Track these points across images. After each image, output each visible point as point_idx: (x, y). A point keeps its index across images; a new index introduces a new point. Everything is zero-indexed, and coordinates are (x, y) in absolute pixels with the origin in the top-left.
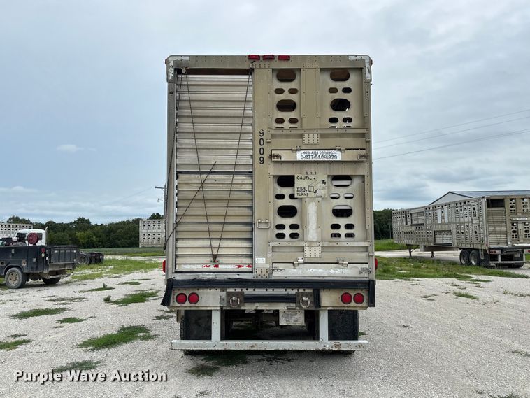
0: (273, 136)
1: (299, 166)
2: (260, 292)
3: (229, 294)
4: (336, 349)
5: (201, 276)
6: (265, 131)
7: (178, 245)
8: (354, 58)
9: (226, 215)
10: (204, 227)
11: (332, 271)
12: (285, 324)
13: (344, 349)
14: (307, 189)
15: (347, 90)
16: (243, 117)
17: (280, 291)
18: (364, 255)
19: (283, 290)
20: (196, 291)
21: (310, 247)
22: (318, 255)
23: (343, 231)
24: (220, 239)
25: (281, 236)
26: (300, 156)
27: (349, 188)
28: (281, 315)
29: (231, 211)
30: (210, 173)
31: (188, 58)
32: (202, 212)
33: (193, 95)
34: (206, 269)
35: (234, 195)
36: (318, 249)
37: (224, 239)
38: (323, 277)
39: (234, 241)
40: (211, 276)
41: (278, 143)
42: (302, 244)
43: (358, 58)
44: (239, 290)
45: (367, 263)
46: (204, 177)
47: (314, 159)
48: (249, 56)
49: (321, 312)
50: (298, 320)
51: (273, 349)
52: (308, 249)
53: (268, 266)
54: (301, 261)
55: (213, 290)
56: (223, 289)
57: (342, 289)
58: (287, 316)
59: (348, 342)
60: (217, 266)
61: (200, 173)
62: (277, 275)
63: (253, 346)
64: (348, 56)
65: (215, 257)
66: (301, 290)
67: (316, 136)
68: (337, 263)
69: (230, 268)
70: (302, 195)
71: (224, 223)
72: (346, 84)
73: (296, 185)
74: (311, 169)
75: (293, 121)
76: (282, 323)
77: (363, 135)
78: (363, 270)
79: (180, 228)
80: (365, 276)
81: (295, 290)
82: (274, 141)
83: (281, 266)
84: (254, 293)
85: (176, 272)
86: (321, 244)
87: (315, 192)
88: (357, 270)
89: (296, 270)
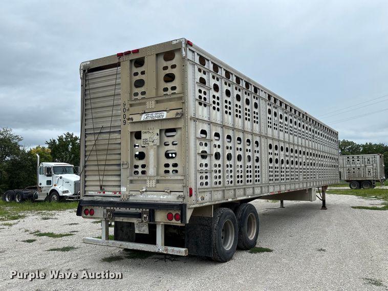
0: (131, 105)
1: (144, 124)
2: (123, 210)
3: (108, 211)
4: (166, 253)
5: (95, 198)
6: (126, 103)
7: (86, 179)
8: (175, 42)
9: (106, 160)
10: (96, 168)
11: (162, 197)
12: (138, 232)
13: (171, 253)
14: (148, 140)
15: (174, 67)
16: (114, 95)
17: (133, 210)
18: (181, 185)
19: (135, 209)
20: (93, 208)
21: (150, 180)
22: (154, 186)
23: (171, 169)
24: (104, 175)
25: (136, 172)
26: (143, 117)
27: (175, 137)
28: (135, 226)
29: (109, 157)
30: (100, 133)
31: (89, 63)
32: (95, 158)
33: (92, 85)
34: (99, 194)
35: (111, 147)
36: (154, 182)
37: (106, 175)
38: (157, 201)
39: (113, 177)
40: (99, 199)
41: (133, 110)
42: (146, 178)
43: (178, 41)
44: (112, 208)
45: (182, 192)
46: (96, 136)
47: (150, 119)
48: (118, 54)
49: (157, 225)
50: (145, 230)
51: (131, 248)
52: (148, 181)
53: (127, 193)
54: (144, 190)
55: (100, 208)
56: (105, 207)
57: (167, 210)
58: (139, 227)
59: (172, 248)
60: (104, 193)
61: (94, 134)
62: (132, 199)
63: (121, 245)
64: (172, 41)
65: (101, 187)
66: (144, 210)
67: (153, 102)
68: (164, 191)
69: (111, 194)
70: (145, 144)
71: (105, 165)
72: (173, 62)
73: (142, 138)
74: (151, 126)
75: (143, 93)
76: (137, 231)
77: (181, 98)
78: (179, 197)
79: (87, 169)
80: (180, 201)
81: (141, 210)
82: (131, 109)
83: (134, 193)
84: (120, 210)
85: (85, 196)
86: (156, 178)
87: (153, 142)
88: (176, 196)
89: (142, 196)
